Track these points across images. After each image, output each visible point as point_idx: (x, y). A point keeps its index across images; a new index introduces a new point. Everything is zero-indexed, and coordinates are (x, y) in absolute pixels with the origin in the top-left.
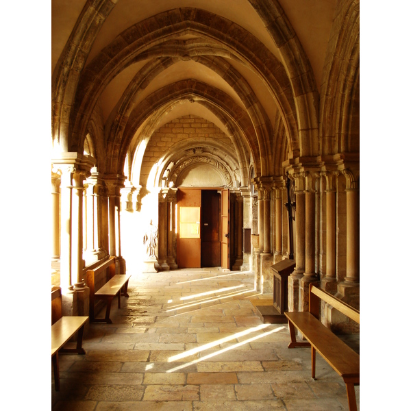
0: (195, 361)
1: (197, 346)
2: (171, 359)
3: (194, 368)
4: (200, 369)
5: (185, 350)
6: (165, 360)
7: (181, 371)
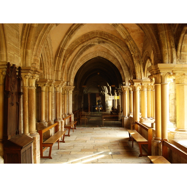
0: (94, 155)
1: (92, 161)
2: (103, 156)
3: (94, 153)
4: (93, 152)
5: (98, 159)
6: (105, 155)
7: (99, 152)
